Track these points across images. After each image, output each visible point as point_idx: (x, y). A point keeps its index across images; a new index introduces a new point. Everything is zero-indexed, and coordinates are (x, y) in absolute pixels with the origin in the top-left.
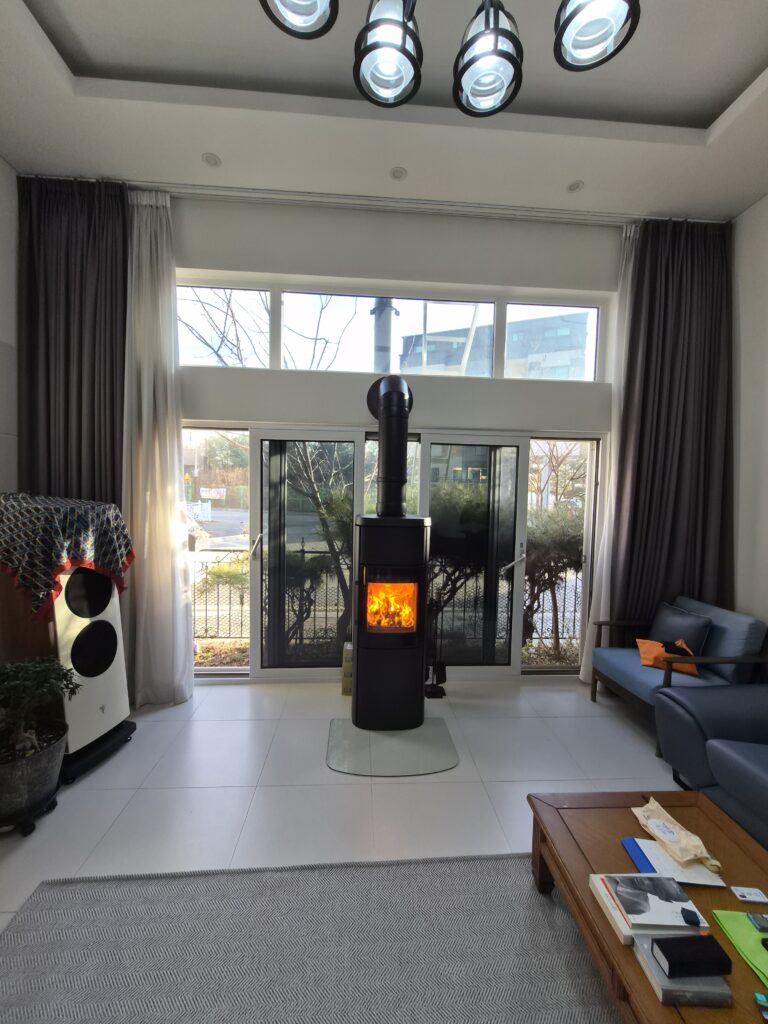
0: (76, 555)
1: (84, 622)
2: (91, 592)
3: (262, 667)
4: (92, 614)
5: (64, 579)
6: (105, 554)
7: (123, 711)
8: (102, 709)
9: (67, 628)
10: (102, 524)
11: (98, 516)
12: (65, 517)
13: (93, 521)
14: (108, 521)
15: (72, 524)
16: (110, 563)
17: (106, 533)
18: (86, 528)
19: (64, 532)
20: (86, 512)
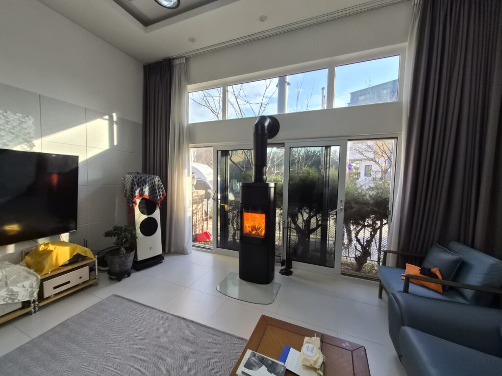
0: (141, 194)
1: (145, 217)
2: (148, 206)
3: (217, 247)
4: (148, 215)
5: (138, 201)
6: (153, 194)
7: (160, 252)
8: (151, 248)
9: (139, 217)
10: (152, 183)
11: (151, 180)
12: (139, 179)
13: (148, 181)
14: (155, 182)
15: (141, 182)
16: (155, 197)
17: (154, 186)
18: (146, 184)
19: (138, 185)
20: (146, 178)
